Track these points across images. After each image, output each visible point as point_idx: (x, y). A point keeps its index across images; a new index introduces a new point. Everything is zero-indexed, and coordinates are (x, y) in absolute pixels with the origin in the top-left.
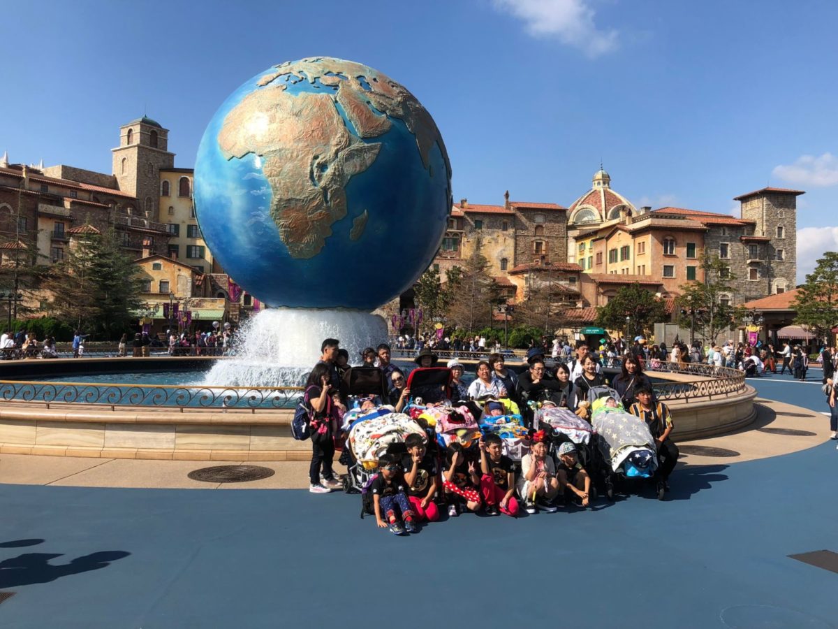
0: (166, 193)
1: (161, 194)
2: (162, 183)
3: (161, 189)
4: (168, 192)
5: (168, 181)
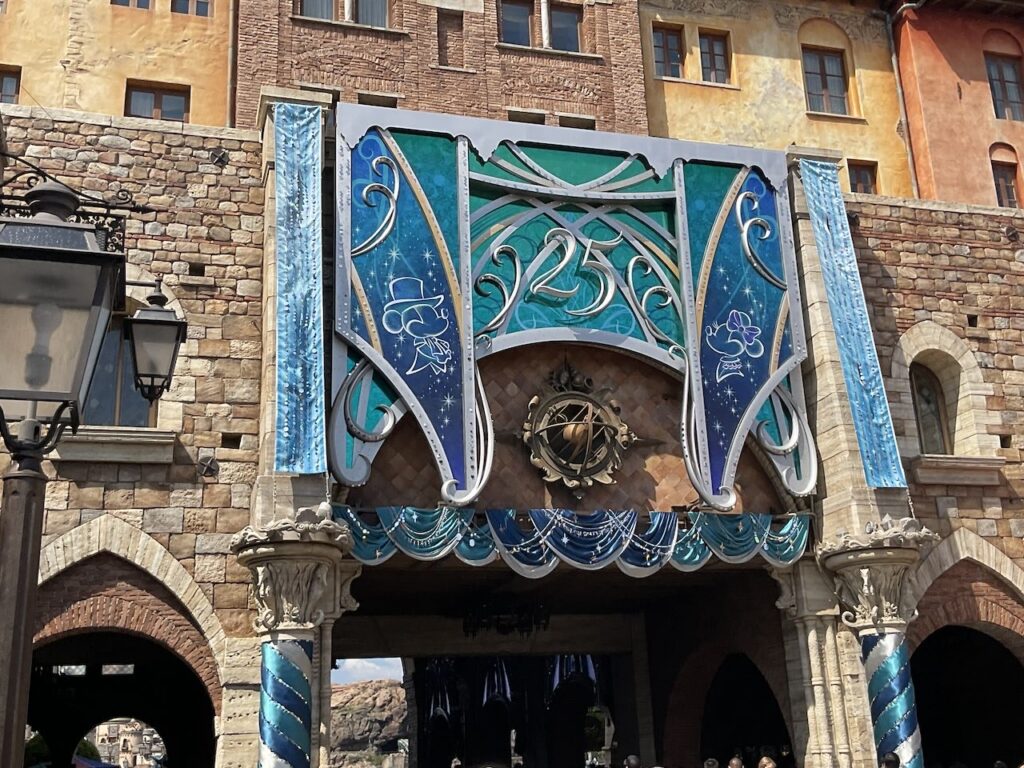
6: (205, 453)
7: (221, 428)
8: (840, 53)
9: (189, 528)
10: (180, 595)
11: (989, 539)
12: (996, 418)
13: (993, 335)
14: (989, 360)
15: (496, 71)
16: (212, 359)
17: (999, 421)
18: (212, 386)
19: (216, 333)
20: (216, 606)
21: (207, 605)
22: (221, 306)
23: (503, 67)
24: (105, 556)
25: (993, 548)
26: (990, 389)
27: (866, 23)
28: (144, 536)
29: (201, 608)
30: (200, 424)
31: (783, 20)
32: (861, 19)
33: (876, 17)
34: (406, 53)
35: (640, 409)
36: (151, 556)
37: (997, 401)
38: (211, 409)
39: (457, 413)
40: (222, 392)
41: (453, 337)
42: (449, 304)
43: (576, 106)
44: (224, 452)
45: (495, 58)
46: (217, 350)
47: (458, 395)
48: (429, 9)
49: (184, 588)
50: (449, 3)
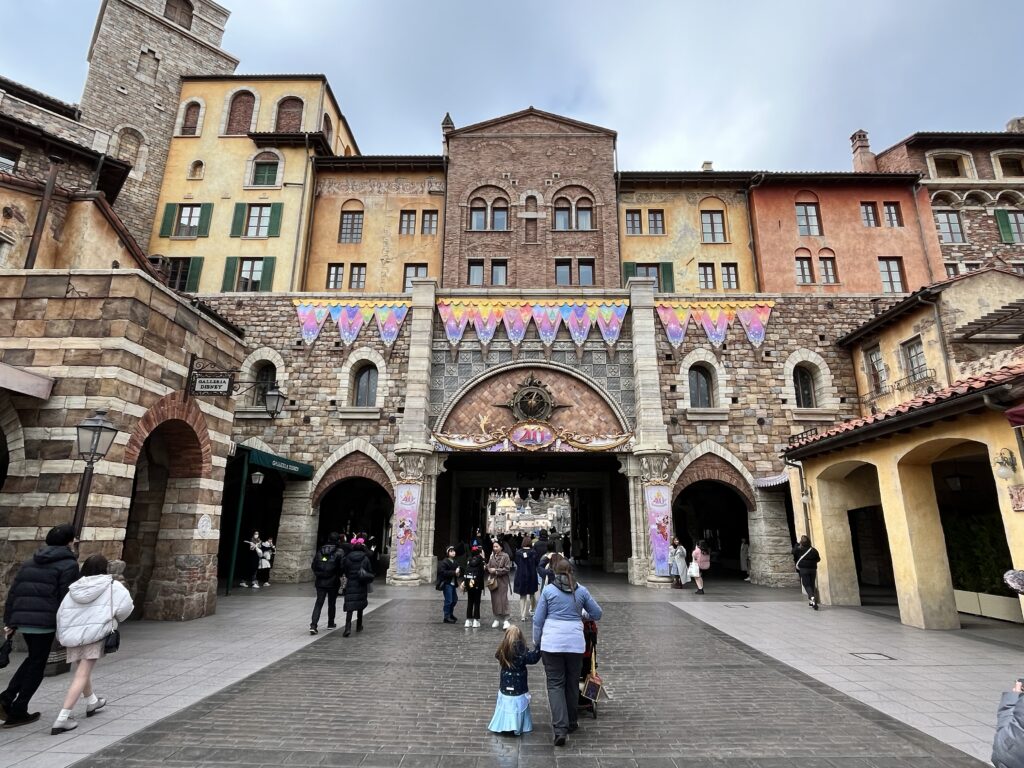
0: (189, 130)
1: (177, 132)
2: (183, 106)
3: (180, 120)
4: (193, 128)
5: (199, 101)
6: (392, 415)
7: (397, 406)
8: (721, 212)
9: (385, 442)
10: (382, 466)
11: (721, 444)
12: (730, 390)
13: (733, 353)
14: (730, 365)
15: (550, 242)
16: (396, 380)
17: (732, 391)
18: (395, 390)
19: (396, 371)
20: (394, 470)
21: (390, 469)
22: (399, 360)
23: (553, 239)
24: (357, 452)
25: (722, 448)
26: (729, 377)
27: (735, 196)
28: (370, 445)
29: (389, 471)
30: (391, 405)
31: (691, 200)
32: (733, 194)
33: (739, 192)
34: (511, 239)
35: (563, 392)
36: (371, 451)
37: (734, 382)
38: (394, 399)
40: (398, 392)
43: (586, 253)
44: (397, 414)
45: (550, 236)
46: (396, 377)
48: (522, 219)
49: (383, 463)
50: (531, 215)
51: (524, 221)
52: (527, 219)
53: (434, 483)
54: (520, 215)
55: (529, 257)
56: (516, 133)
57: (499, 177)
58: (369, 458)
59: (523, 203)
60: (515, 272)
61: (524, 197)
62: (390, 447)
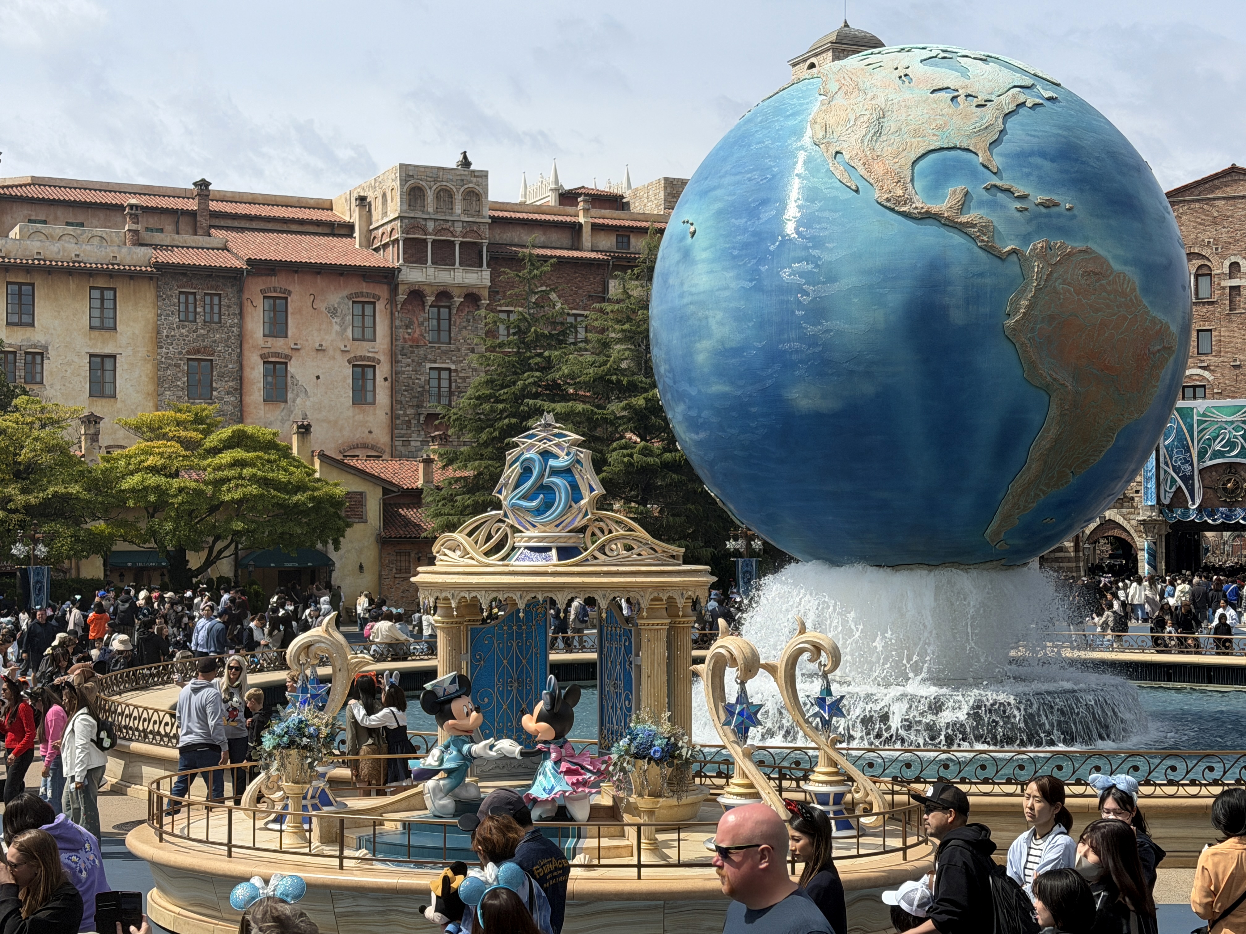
6: (1131, 495)
7: (1134, 489)
9: (1128, 513)
10: (1127, 529)
20: (1136, 531)
21: (1134, 531)
24: (1110, 520)
28: (1118, 516)
29: (1132, 532)
34: (1216, 309)
36: (1120, 520)
38: (1131, 484)
39: (1193, 485)
40: (1134, 480)
41: (1192, 465)
42: (1191, 456)
44: (1135, 495)
47: (1193, 480)
48: (1225, 287)
49: (1128, 527)
50: (1235, 282)
51: (1228, 290)
52: (1231, 287)
53: (1164, 539)
54: (1223, 284)
55: (1233, 326)
56: (1219, 194)
57: (1202, 245)
58: (1118, 524)
59: (1226, 270)
60: (1220, 341)
61: (1227, 263)
62: (1132, 517)
